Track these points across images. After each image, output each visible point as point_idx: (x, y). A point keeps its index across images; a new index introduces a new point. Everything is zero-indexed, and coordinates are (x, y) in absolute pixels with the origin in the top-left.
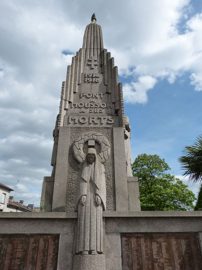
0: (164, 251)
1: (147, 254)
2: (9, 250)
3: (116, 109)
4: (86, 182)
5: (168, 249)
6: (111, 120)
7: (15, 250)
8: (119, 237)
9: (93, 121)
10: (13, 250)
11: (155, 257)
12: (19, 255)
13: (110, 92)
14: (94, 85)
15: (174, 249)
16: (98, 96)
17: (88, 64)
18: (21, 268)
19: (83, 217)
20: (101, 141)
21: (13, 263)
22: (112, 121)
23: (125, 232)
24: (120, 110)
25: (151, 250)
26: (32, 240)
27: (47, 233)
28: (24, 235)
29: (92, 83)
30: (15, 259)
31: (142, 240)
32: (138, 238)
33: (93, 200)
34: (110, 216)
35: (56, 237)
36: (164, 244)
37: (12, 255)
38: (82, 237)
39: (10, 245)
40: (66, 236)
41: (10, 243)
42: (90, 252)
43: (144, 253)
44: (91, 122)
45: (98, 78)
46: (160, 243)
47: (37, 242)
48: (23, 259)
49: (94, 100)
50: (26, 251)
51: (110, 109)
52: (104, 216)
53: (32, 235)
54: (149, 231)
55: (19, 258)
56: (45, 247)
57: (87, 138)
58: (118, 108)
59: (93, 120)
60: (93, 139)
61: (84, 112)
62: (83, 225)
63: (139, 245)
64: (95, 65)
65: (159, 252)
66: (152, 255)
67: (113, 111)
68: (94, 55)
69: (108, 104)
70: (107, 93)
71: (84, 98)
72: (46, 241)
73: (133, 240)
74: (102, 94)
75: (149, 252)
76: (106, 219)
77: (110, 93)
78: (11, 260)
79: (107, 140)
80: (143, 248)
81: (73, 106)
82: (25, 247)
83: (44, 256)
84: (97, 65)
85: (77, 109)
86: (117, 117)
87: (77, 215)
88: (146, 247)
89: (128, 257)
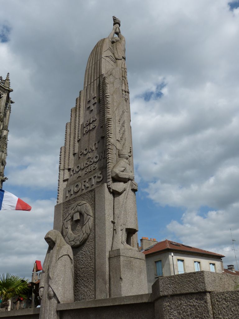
6: (100, 175)
9: (85, 185)
14: (91, 134)
16: (93, 148)
17: (88, 107)
20: (83, 211)
22: (100, 178)
29: (89, 132)
44: (83, 187)
45: (95, 121)
51: (102, 160)
61: (81, 176)
64: (93, 104)
68: (93, 91)
69: (101, 154)
71: (82, 157)
74: (97, 142)
77: (104, 137)
81: (72, 173)
84: (96, 103)
85: (75, 175)
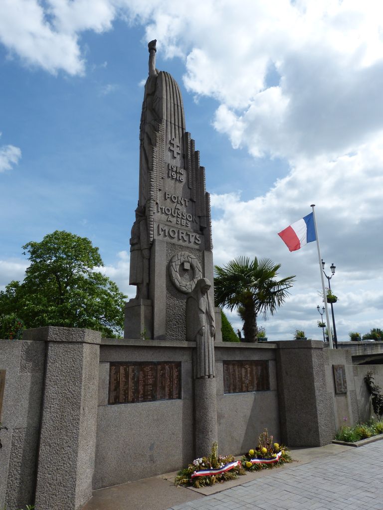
0: (249, 375)
1: (239, 378)
2: (141, 377)
3: (202, 225)
4: (204, 313)
5: (251, 373)
6: (198, 239)
7: (146, 377)
8: (222, 364)
9: (182, 237)
10: (144, 377)
11: (243, 379)
12: (150, 381)
13: (195, 200)
14: (178, 184)
15: (254, 373)
16: (183, 202)
17: (171, 149)
18: (154, 392)
19: (203, 346)
20: (195, 265)
21: (146, 389)
22: (199, 241)
23: (226, 359)
24: (207, 229)
25: (241, 374)
26: (159, 367)
27: (172, 360)
28: (152, 363)
29: (175, 181)
30: (148, 385)
31: (236, 367)
32: (234, 365)
33: (209, 331)
34: (219, 346)
35: (179, 364)
36: (249, 369)
37: (144, 381)
38: (203, 364)
39: (141, 372)
40: (186, 364)
41: (141, 370)
42: (209, 377)
43: (237, 376)
44: (180, 238)
45: (182, 175)
46: (246, 369)
47: (163, 369)
48: (154, 385)
49: (179, 206)
50: (156, 377)
51: (195, 223)
52: (216, 346)
53: (159, 363)
54: (241, 359)
55: (150, 384)
56: (171, 373)
57: (183, 259)
58: (206, 226)
59: (182, 235)
60: (188, 262)
61: (172, 222)
62: (203, 353)
63: (234, 371)
64: (177, 153)
65: (246, 375)
66: (242, 378)
67: (198, 228)
68: (175, 137)
69: (194, 217)
70: (191, 200)
71: (168, 200)
72: (171, 368)
73: (231, 367)
74: (187, 200)
75: (240, 376)
76: (216, 348)
77: (195, 202)
78: (144, 386)
79: (199, 265)
80: (237, 373)
81: (159, 210)
82: (154, 374)
83: (170, 381)
84: (179, 154)
85: (163, 214)
86: (203, 236)
87: (197, 344)
88: (239, 372)
89: (228, 380)
